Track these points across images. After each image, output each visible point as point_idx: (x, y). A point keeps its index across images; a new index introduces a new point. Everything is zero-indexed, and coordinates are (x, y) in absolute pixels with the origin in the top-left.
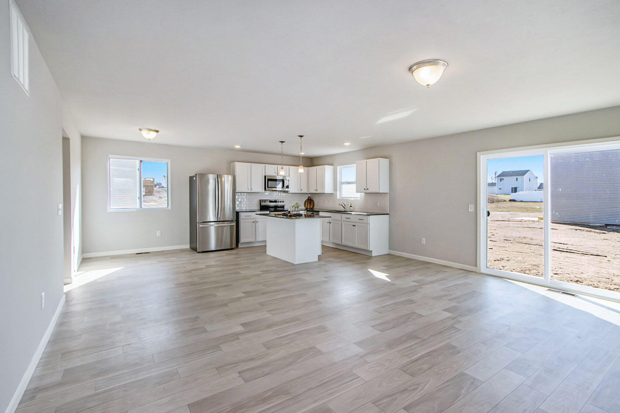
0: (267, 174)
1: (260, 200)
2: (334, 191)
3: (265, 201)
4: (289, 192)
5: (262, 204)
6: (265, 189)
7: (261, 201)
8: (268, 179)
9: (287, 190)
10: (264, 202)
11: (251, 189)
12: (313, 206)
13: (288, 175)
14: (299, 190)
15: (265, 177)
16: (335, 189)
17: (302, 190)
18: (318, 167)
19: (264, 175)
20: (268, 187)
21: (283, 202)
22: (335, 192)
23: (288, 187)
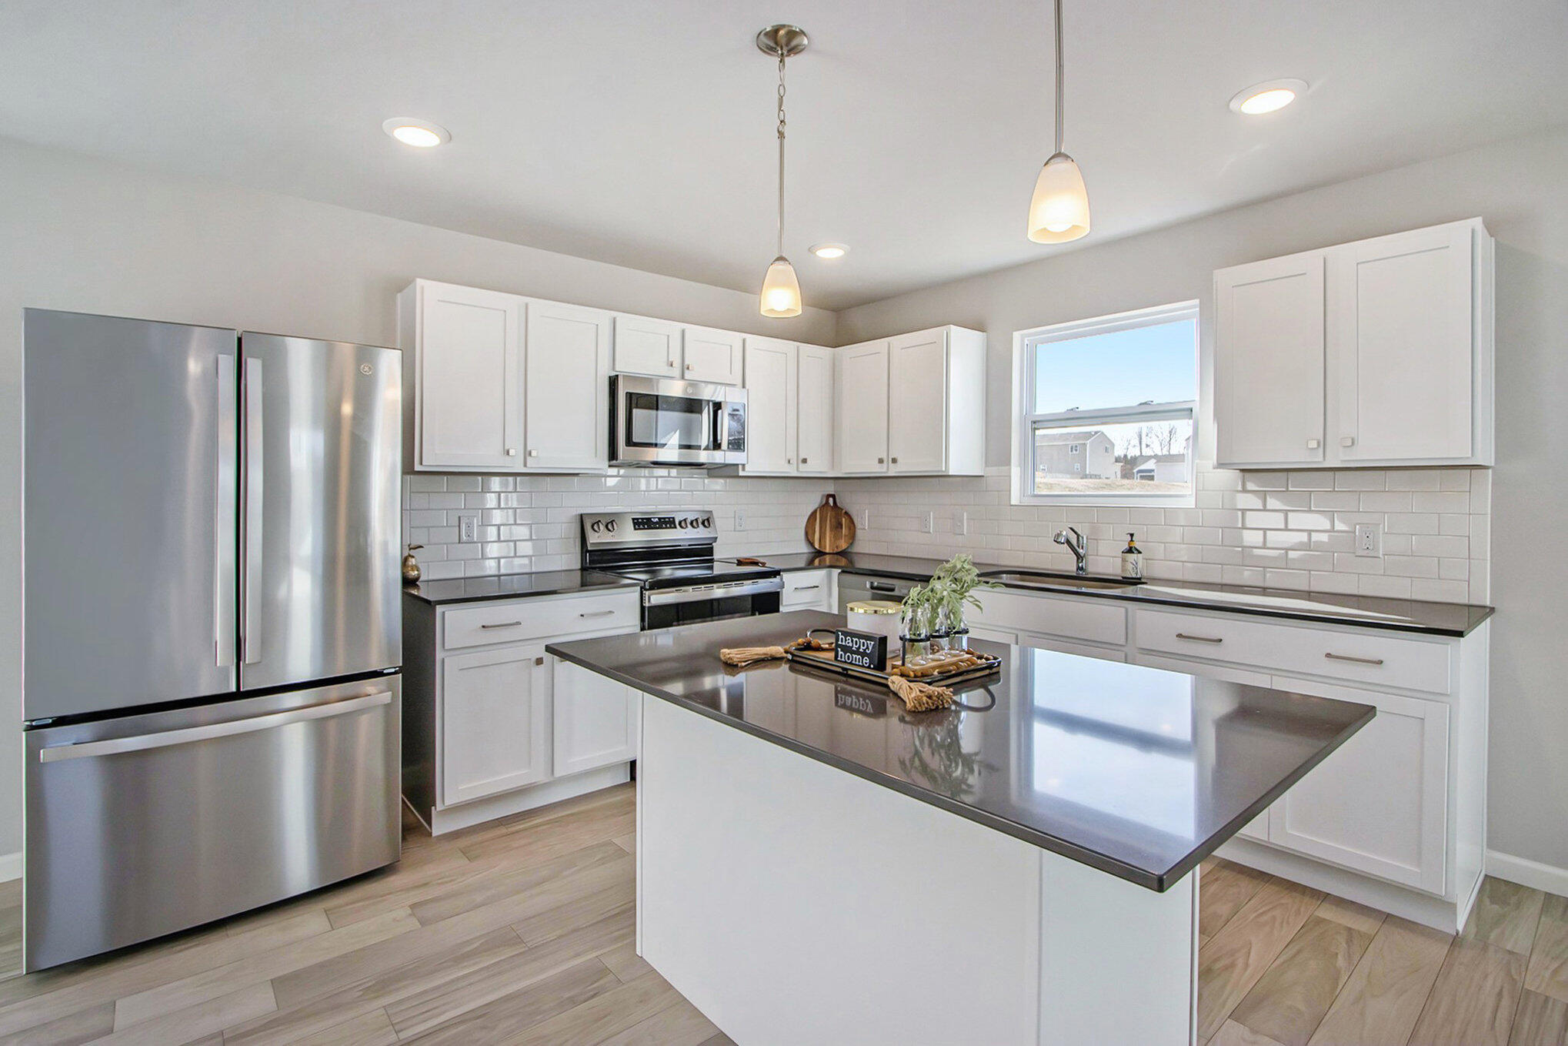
0: (622, 368)
1: (582, 518)
2: (986, 465)
3: (610, 522)
4: (741, 473)
5: (595, 539)
6: (613, 455)
7: (584, 524)
8: (630, 396)
9: (733, 457)
10: (602, 527)
11: (528, 454)
12: (852, 536)
13: (739, 382)
14: (794, 461)
15: (613, 382)
16: (996, 448)
17: (805, 461)
18: (896, 341)
19: (605, 372)
20: (629, 442)
21: (707, 522)
22: (992, 471)
23: (737, 444)
